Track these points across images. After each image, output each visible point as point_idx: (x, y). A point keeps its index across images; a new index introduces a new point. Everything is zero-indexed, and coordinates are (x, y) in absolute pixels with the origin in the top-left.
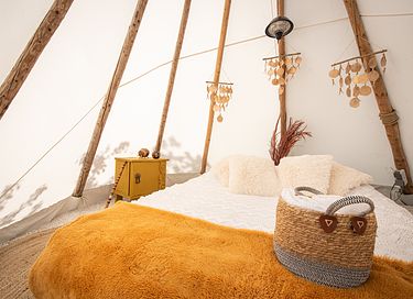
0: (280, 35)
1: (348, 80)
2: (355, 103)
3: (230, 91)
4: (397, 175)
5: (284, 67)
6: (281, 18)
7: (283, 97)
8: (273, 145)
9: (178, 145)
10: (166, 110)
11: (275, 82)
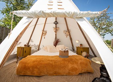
0: (56, 24)
1: (66, 33)
2: (67, 37)
3: (46, 32)
4: (72, 48)
5: (56, 29)
6: (56, 22)
7: (56, 35)
8: (54, 43)
9: (33, 42)
10: (32, 35)
11: (55, 32)
